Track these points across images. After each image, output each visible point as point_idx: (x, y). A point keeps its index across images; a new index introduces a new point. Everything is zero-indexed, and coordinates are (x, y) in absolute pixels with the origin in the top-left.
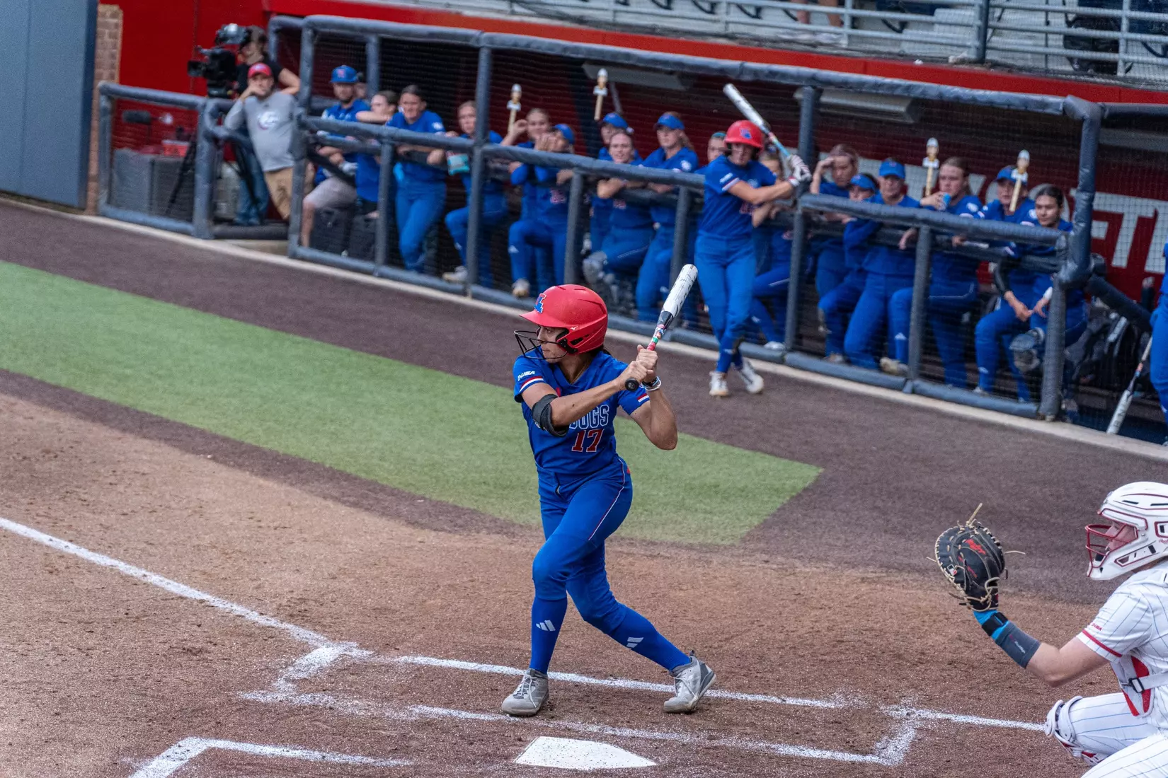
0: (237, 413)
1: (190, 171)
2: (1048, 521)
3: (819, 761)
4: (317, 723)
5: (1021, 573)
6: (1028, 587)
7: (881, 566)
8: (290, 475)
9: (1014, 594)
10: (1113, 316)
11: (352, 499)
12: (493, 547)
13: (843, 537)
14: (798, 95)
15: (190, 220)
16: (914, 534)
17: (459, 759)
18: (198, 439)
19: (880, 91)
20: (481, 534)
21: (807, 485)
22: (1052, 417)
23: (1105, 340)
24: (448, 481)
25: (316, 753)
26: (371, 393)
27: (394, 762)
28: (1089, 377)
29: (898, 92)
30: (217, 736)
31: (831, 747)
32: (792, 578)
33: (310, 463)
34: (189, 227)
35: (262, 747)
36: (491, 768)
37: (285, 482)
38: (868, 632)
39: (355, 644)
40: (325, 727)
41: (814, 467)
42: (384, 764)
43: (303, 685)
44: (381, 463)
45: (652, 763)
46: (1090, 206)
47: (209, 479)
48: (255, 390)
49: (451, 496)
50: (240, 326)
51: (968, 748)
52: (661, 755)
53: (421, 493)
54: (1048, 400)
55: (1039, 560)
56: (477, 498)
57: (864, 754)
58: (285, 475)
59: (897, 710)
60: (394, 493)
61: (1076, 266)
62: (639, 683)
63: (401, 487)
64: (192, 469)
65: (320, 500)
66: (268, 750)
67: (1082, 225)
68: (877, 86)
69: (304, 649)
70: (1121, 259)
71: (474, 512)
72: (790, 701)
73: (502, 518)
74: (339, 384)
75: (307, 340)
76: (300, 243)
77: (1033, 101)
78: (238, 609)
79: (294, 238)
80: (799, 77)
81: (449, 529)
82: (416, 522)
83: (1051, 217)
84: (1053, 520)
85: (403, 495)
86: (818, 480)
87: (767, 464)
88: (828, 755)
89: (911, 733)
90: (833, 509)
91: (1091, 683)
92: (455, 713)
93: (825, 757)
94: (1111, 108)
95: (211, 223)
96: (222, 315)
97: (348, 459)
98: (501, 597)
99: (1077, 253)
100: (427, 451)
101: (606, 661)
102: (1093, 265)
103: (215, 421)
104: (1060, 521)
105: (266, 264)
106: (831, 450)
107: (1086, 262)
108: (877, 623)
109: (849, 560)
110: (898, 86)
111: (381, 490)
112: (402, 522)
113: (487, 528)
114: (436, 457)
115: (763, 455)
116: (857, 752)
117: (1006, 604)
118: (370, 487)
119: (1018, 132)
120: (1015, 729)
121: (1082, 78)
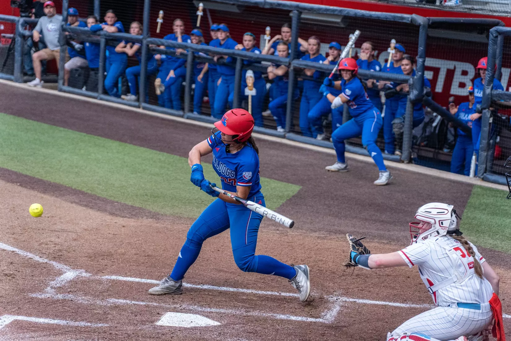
0: (32, 164)
1: (12, 51)
2: (404, 210)
3: (295, 321)
4: (65, 307)
5: (391, 233)
6: (394, 240)
7: (327, 231)
8: (56, 192)
9: (387, 243)
10: (435, 114)
11: (84, 203)
12: (149, 224)
13: (310, 218)
14: (291, 14)
15: (12, 74)
16: (342, 216)
17: (130, 323)
18: (13, 176)
19: (328, 13)
20: (143, 219)
21: (294, 194)
22: (407, 161)
23: (431, 126)
24: (129, 195)
25: (64, 321)
26: (95, 154)
27: (100, 325)
28: (425, 143)
29: (336, 13)
30: (18, 314)
31: (301, 315)
32: (286, 237)
33: (66, 187)
34: (12, 77)
35: (39, 319)
36: (144, 327)
37: (54, 195)
38: (320, 262)
39: (84, 271)
40: (69, 309)
41: (298, 186)
42: (95, 326)
43: (60, 289)
44: (99, 186)
45: (219, 324)
46: (424, 64)
47: (18, 195)
48: (41, 153)
49: (130, 201)
50: (35, 123)
51: (363, 314)
52: (223, 320)
53: (116, 200)
54: (405, 154)
55: (399, 227)
56: (142, 202)
57: (317, 318)
58: (54, 192)
59: (332, 297)
60: (105, 200)
61: (417, 92)
62: (214, 287)
63: (107, 197)
64: (10, 190)
65: (70, 204)
66: (42, 320)
67: (420, 73)
68: (327, 10)
69: (60, 273)
70: (439, 88)
71: (140, 208)
72: (283, 294)
73: (153, 211)
74: (80, 150)
75: (66, 129)
76: (64, 84)
77: (397, 17)
78: (30, 255)
79: (61, 82)
80: (291, 6)
81: (128, 216)
82: (114, 214)
83: (408, 69)
84: (406, 209)
85: (108, 201)
86: (299, 192)
87: (276, 185)
88: (300, 319)
89: (338, 308)
90: (306, 205)
91: (421, 284)
92: (128, 302)
93: (298, 319)
94: (432, 20)
95: (22, 75)
96: (26, 118)
97: (83, 185)
98: (152, 248)
99: (418, 86)
100: (120, 180)
101: (199, 277)
102: (425, 92)
103: (21, 168)
104: (410, 209)
105: (48, 94)
106: (306, 178)
107: (422, 90)
108: (324, 257)
109: (312, 228)
110: (336, 10)
111: (98, 199)
112: (107, 213)
113: (146, 216)
114: (124, 183)
115: (275, 181)
116: (313, 317)
117: (383, 248)
118: (94, 198)
119: (391, 31)
120: (385, 305)
121: (420, 6)
